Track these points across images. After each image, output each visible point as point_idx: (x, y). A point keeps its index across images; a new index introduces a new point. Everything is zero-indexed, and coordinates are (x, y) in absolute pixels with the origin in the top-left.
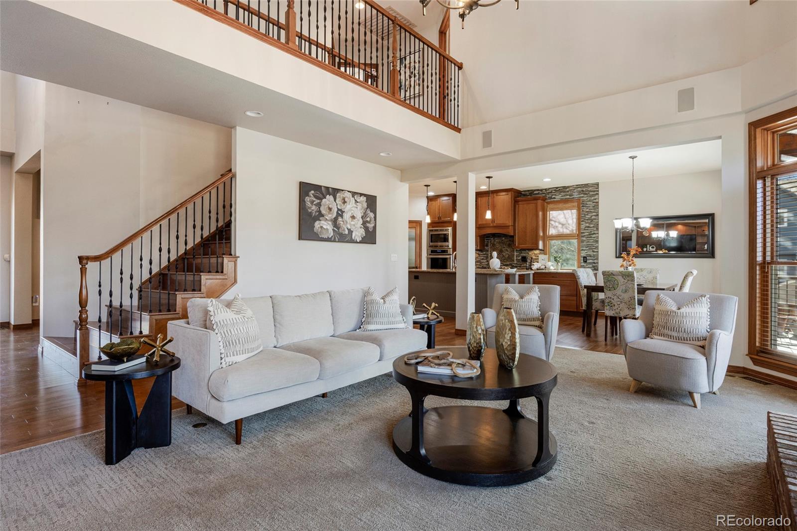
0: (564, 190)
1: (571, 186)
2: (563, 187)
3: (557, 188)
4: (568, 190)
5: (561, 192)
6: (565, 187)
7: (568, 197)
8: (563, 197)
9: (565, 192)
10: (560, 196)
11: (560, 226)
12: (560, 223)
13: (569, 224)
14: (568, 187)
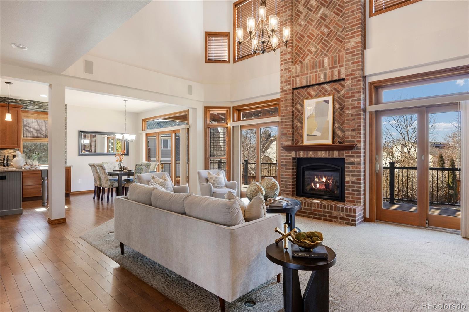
0: (39, 104)
1: (45, 103)
2: (37, 102)
3: (32, 101)
4: (41, 104)
5: (36, 105)
6: (38, 102)
7: (42, 110)
8: (38, 109)
9: (39, 105)
10: (34, 108)
11: (34, 131)
12: (34, 129)
13: (42, 130)
14: (42, 102)
